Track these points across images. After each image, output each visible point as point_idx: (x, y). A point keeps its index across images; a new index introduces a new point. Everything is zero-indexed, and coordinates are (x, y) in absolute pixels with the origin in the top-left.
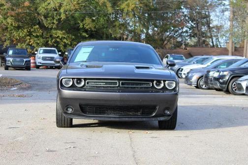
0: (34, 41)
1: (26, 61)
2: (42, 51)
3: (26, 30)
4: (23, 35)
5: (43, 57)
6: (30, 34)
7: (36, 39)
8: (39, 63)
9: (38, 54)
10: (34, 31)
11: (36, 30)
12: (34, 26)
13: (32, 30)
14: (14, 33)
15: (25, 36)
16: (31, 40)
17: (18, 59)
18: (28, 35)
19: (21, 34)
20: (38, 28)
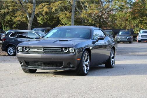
0: (144, 26)
1: (128, 38)
2: (142, 32)
3: (139, 20)
4: (137, 23)
5: (142, 35)
6: (141, 22)
7: (145, 25)
8: (139, 39)
9: (140, 34)
10: (144, 20)
11: (145, 19)
12: (144, 17)
13: (142, 19)
14: (132, 22)
15: (138, 23)
16: (142, 25)
17: (123, 37)
18: (140, 23)
19: (136, 22)
20: (146, 18)
